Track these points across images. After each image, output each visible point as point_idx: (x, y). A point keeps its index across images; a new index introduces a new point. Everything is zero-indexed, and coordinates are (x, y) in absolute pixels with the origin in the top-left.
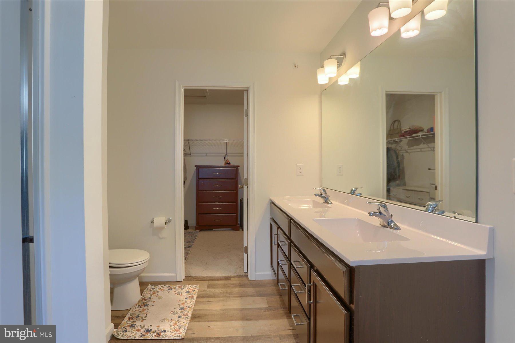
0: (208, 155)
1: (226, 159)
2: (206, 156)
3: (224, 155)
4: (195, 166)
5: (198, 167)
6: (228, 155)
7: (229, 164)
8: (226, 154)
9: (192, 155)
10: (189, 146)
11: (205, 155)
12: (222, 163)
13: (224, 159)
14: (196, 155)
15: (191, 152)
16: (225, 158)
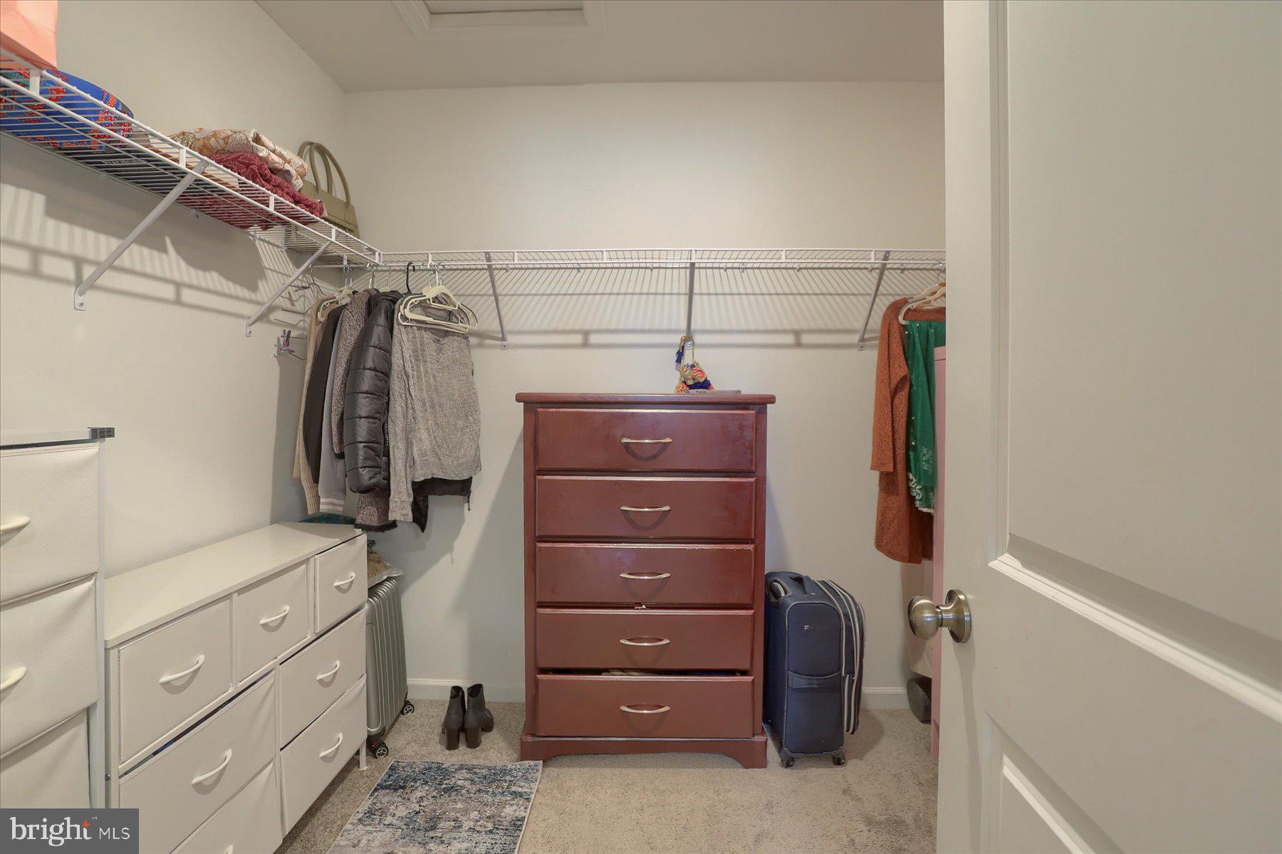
0: (594, 339)
1: (687, 359)
2: (585, 345)
3: (677, 339)
4: (519, 398)
5: (534, 405)
6: (698, 339)
7: (706, 385)
8: (689, 337)
9: (511, 339)
10: (496, 295)
11: (578, 339)
12: (667, 383)
13: (679, 360)
14: (528, 339)
15: (507, 327)
16: (680, 355)
